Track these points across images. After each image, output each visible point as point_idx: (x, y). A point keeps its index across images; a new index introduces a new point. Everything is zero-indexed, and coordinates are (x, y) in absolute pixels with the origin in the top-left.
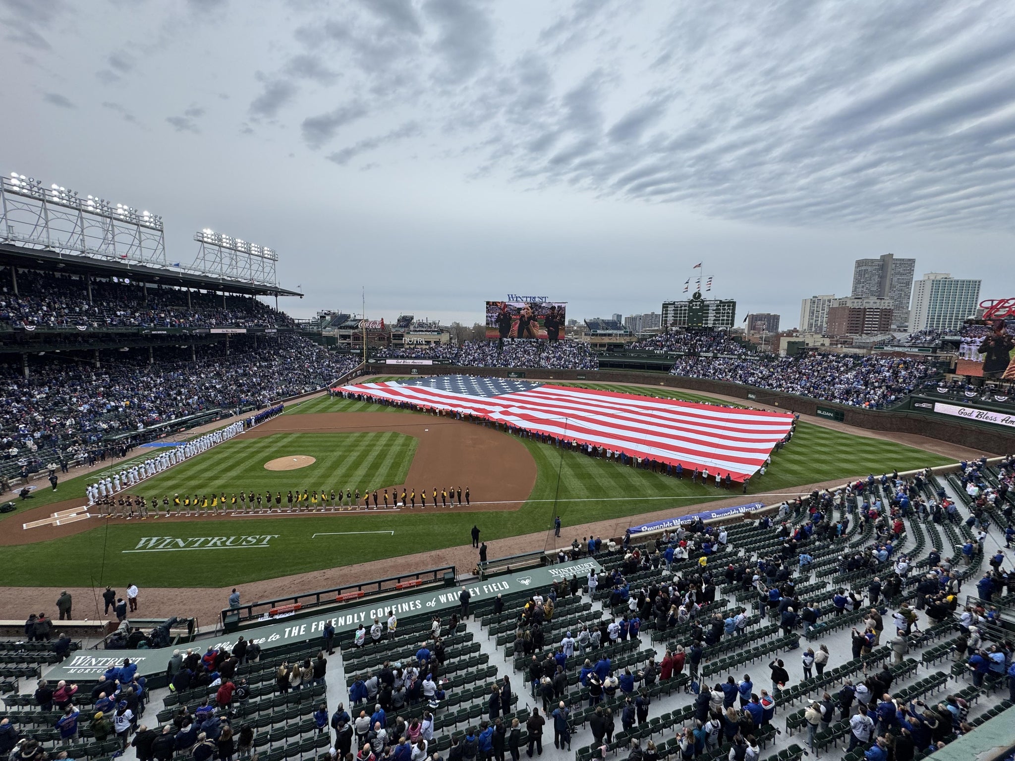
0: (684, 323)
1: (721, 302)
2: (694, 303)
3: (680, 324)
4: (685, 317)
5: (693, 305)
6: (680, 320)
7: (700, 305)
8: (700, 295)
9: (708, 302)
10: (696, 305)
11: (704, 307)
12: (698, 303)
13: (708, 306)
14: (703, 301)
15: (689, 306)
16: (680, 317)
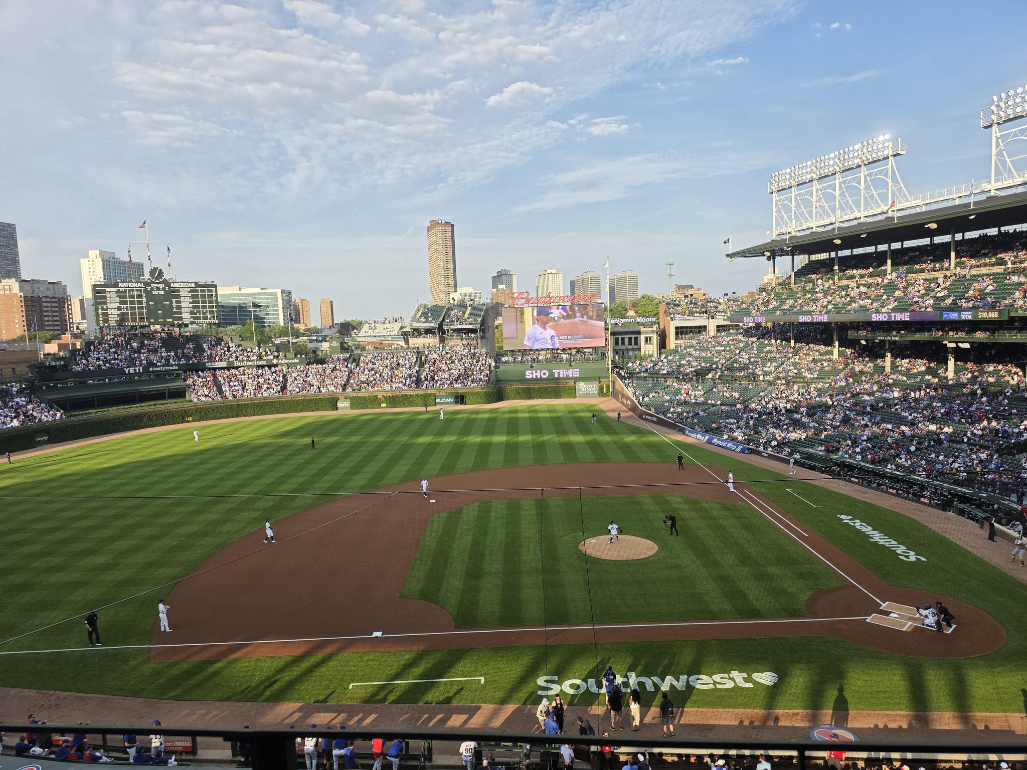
0: (142, 319)
1: (196, 283)
2: (153, 285)
3: (134, 320)
4: (141, 308)
5: (152, 289)
6: (133, 314)
7: (164, 289)
8: (161, 273)
9: (176, 285)
10: (158, 288)
11: (173, 293)
12: (160, 286)
13: (179, 291)
14: (166, 283)
15: (146, 289)
16: (133, 308)
